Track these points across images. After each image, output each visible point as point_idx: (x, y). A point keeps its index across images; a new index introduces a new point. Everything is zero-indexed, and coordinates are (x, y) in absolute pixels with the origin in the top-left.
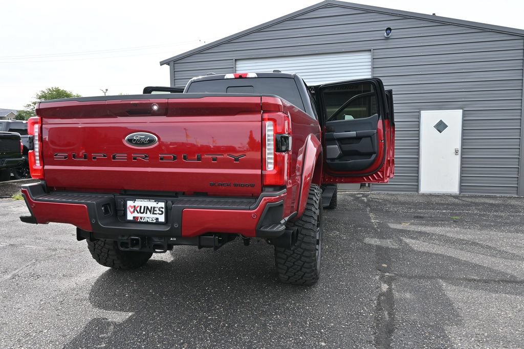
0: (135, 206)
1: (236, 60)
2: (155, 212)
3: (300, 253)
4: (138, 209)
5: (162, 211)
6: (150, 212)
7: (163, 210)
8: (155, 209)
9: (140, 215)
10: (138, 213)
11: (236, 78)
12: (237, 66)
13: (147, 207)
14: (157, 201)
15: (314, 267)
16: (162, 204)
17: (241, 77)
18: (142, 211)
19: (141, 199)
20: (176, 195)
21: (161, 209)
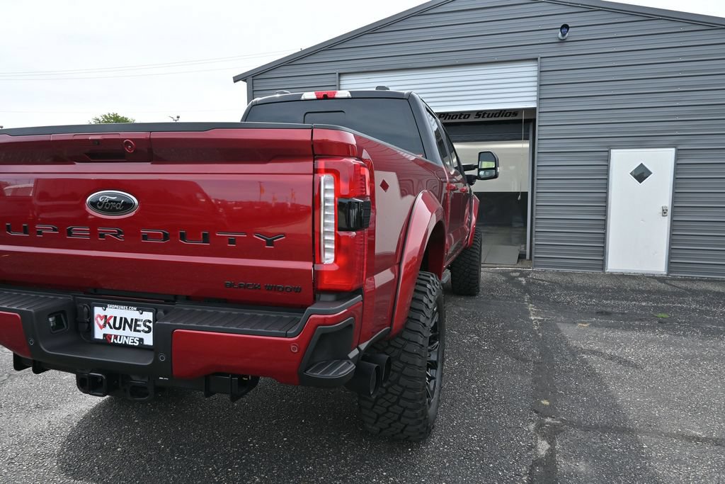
0: (106, 316)
1: (340, 74)
2: (138, 328)
3: (399, 393)
4: (111, 322)
5: (149, 327)
6: (130, 327)
7: (151, 325)
8: (138, 323)
9: (114, 332)
10: (111, 328)
11: (318, 99)
12: (341, 83)
13: (125, 319)
14: (141, 309)
15: (422, 415)
16: (148, 316)
17: (325, 97)
18: (117, 325)
19: (114, 304)
20: (174, 299)
21: (148, 324)
